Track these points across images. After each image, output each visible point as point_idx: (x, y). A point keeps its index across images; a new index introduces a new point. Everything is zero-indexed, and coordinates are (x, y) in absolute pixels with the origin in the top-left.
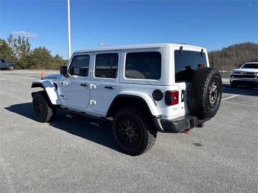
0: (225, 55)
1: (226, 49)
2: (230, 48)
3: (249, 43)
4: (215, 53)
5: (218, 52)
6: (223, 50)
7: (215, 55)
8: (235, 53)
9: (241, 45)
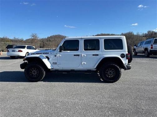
0: (49, 40)
1: (49, 37)
2: (51, 37)
3: (59, 35)
4: (44, 40)
5: (45, 39)
6: (47, 38)
7: (44, 41)
8: (54, 40)
9: (56, 36)
